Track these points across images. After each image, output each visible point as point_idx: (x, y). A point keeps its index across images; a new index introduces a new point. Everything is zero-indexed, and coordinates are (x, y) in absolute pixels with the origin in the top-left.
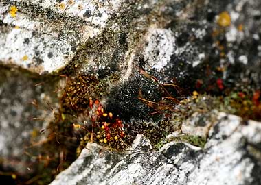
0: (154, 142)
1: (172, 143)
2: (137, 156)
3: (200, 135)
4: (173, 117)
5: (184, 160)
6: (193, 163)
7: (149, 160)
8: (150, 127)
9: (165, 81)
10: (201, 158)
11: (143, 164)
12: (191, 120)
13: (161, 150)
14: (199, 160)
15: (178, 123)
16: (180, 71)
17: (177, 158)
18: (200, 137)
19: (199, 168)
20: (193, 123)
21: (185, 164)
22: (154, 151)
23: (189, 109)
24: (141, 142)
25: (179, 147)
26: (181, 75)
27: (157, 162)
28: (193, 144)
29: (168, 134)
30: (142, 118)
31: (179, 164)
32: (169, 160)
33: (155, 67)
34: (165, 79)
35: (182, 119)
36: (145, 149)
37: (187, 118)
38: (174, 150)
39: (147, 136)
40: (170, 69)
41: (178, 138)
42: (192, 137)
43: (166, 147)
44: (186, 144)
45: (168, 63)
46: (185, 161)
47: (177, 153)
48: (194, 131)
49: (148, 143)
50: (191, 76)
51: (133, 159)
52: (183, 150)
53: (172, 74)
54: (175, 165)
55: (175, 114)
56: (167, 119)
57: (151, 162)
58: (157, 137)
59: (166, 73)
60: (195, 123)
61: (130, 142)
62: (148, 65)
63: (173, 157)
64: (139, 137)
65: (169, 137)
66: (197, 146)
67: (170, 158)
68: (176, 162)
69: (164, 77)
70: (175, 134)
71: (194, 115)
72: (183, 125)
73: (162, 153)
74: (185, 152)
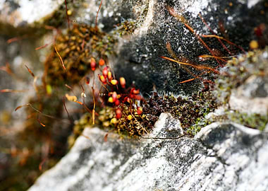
0: (187, 124)
1: (214, 125)
2: (161, 145)
3: (258, 112)
4: (216, 86)
5: (234, 150)
6: (248, 154)
7: (178, 151)
8: (181, 102)
9: (204, 32)
10: (260, 147)
11: (169, 158)
12: (245, 89)
13: (198, 136)
14: (257, 150)
15: (224, 94)
16: (227, 16)
17: (222, 148)
18: (258, 115)
19: (257, 161)
20: (247, 93)
21: (235, 156)
22: (187, 138)
23: (242, 72)
24: (167, 124)
25: (225, 131)
26: (230, 22)
27: (191, 154)
28: (247, 125)
29: (208, 112)
30: (168, 90)
31: (225, 157)
32: (210, 151)
33: (190, 10)
34: (205, 28)
35: (231, 87)
36: (173, 134)
37: (238, 85)
38: (217, 136)
39: (176, 116)
40: (213, 13)
41: (225, 117)
42: (246, 115)
43: (206, 131)
44: (236, 125)
45: (209, 4)
46: (235, 152)
47: (222, 139)
48: (248, 106)
49: (178, 125)
50: (245, 22)
51: (154, 151)
52: (232, 135)
53: (215, 20)
54: (220, 159)
55: (221, 81)
56: (207, 89)
57: (182, 155)
58: (191, 117)
59: (207, 19)
60: (252, 94)
61: (150, 125)
62: (179, 8)
63: (217, 146)
64: (163, 117)
65: (209, 116)
66: (255, 128)
67: (211, 148)
68: (220, 153)
69: (202, 25)
70: (219, 111)
71: (250, 80)
72: (232, 98)
73: (200, 140)
74: (236, 139)
